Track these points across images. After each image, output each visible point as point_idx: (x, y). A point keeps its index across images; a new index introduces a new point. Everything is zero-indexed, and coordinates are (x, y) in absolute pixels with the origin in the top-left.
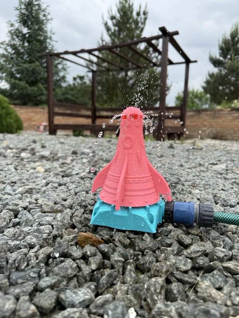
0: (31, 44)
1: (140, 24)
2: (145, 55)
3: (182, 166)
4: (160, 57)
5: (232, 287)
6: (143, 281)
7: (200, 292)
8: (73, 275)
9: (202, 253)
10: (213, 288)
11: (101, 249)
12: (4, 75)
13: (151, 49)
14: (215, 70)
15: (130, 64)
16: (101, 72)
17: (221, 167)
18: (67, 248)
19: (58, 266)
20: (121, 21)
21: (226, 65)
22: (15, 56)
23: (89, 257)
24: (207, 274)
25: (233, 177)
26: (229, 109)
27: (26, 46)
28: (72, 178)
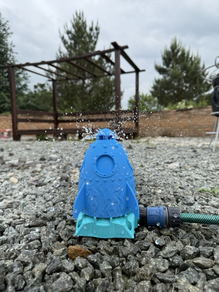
1: (93, 38)
2: (99, 65)
3: (142, 166)
4: (112, 67)
5: (204, 281)
6: (132, 285)
7: (180, 289)
8: (70, 288)
9: (176, 253)
10: (189, 284)
11: (90, 260)
13: (104, 60)
14: (160, 77)
15: (86, 73)
16: (61, 80)
17: (175, 165)
18: (61, 263)
19: (55, 282)
20: (76, 35)
21: (169, 72)
23: (81, 268)
24: (183, 272)
25: (187, 174)
26: (175, 110)
28: (46, 187)
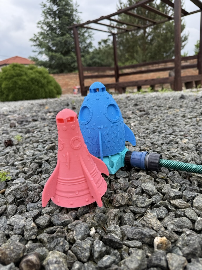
0: (61, 19)
5: (171, 218)
10: (156, 218)
12: (44, 49)
22: (50, 32)
24: (156, 208)
27: (57, 22)
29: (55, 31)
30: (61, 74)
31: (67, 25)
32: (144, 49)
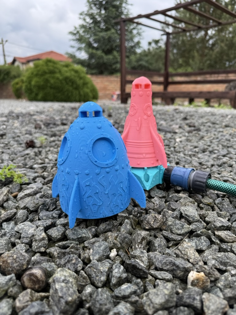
0: (108, 11)
5: (214, 251)
12: (83, 46)
15: (211, 22)
16: (177, 33)
22: (93, 25)
24: (195, 238)
27: (103, 14)
29: (98, 25)
30: (100, 76)
31: (114, 18)
32: (203, 55)
